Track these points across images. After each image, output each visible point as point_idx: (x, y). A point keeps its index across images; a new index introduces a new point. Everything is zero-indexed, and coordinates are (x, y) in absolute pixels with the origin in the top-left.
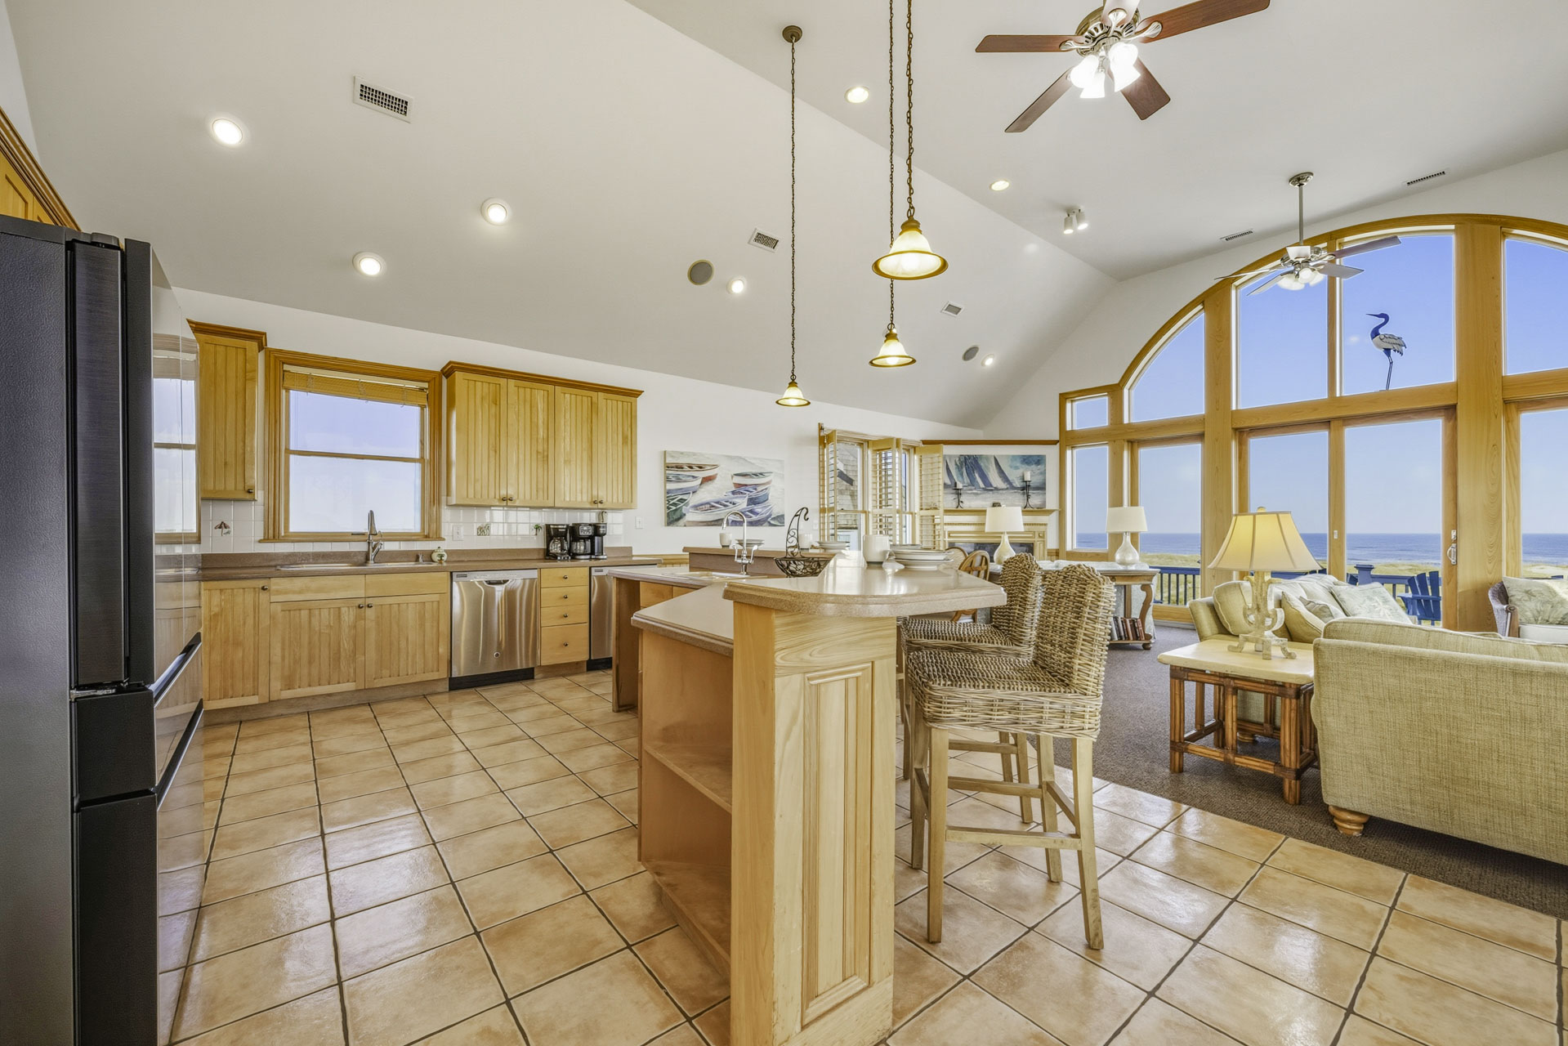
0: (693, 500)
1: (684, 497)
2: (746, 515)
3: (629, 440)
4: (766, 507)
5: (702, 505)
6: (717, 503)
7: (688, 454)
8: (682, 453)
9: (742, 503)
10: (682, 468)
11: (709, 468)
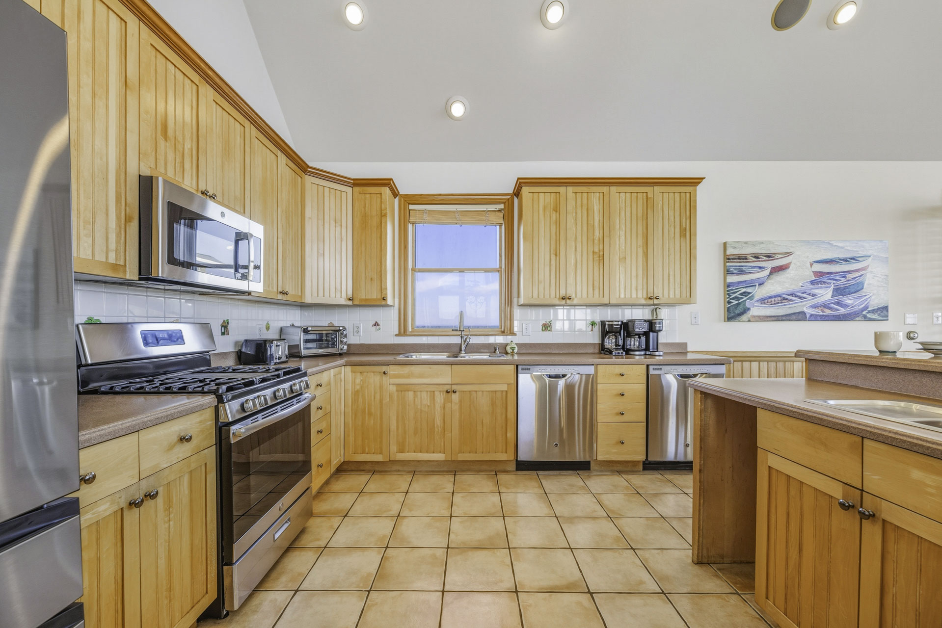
0: (759, 293)
1: (749, 290)
2: (830, 308)
3: (687, 232)
4: (859, 298)
5: (770, 297)
6: (791, 295)
7: (754, 244)
8: (746, 243)
9: (826, 294)
10: (746, 259)
11: (780, 256)
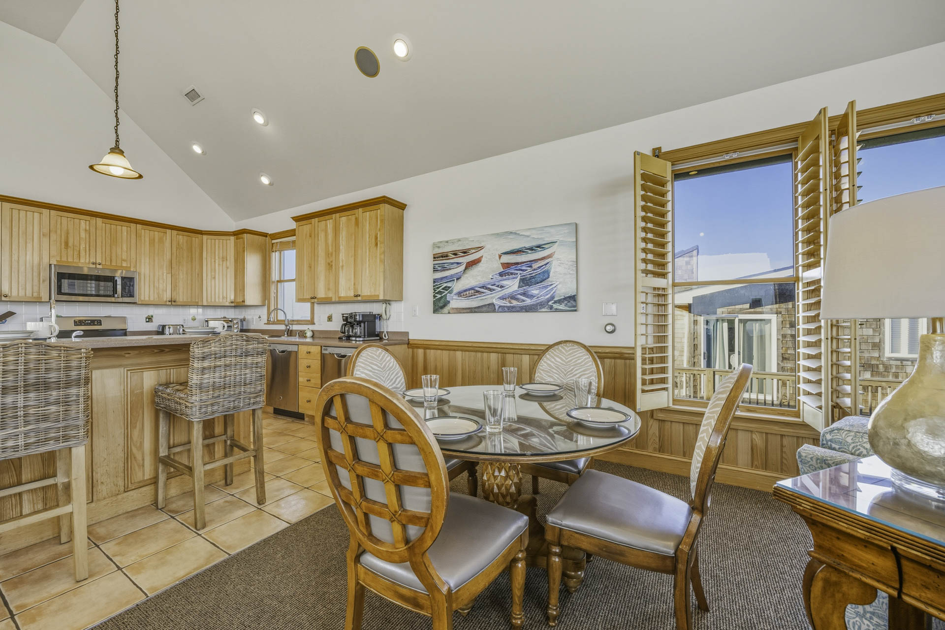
0: (457, 286)
1: (449, 285)
2: (517, 299)
3: (379, 241)
4: (546, 287)
5: (465, 291)
6: (483, 287)
9: (512, 285)
10: (447, 256)
11: (474, 251)
